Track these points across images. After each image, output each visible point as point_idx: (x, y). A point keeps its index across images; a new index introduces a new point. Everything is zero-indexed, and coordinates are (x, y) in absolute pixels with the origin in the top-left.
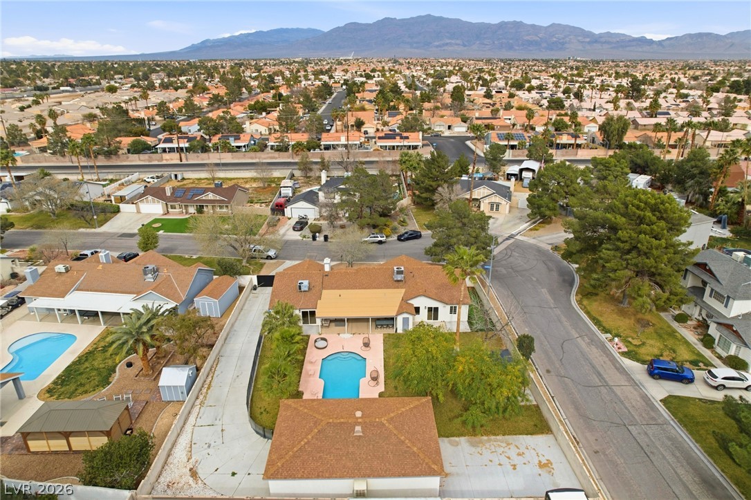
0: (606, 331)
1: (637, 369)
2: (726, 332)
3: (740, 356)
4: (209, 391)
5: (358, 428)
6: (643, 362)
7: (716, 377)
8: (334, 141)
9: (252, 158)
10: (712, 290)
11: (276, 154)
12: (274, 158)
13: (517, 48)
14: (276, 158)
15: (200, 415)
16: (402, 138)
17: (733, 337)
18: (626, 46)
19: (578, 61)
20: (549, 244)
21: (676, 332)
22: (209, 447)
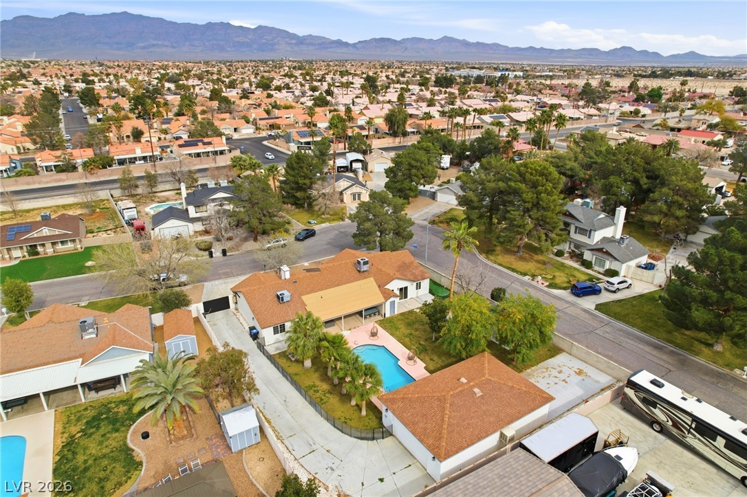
0: (525, 274)
1: (565, 294)
2: (600, 254)
3: (612, 268)
4: (273, 424)
5: (476, 390)
6: (565, 289)
7: (614, 284)
8: (128, 154)
9: (28, 184)
10: (576, 227)
11: (63, 176)
12: (60, 180)
13: (229, 49)
14: (64, 180)
15: (290, 449)
16: (205, 144)
17: (606, 256)
18: (327, 48)
19: (293, 62)
20: (424, 220)
21: (564, 264)
22: (332, 469)
